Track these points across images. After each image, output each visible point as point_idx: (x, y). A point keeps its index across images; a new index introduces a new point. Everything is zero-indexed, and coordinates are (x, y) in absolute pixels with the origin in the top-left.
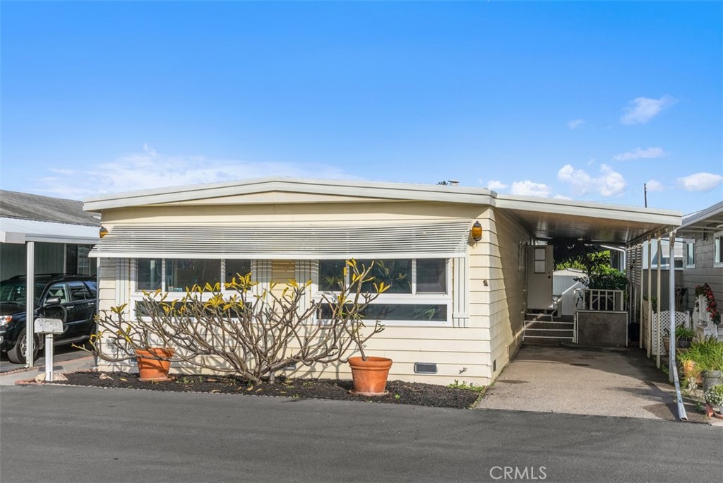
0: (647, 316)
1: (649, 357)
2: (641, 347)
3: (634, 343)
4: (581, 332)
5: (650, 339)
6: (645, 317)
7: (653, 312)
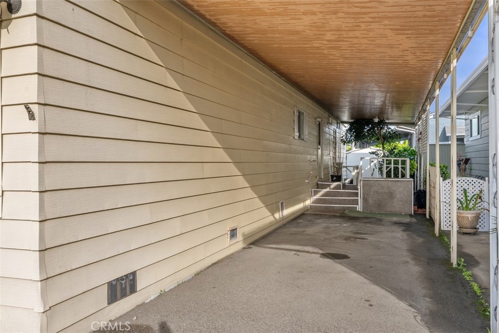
0: (435, 184)
1: (437, 235)
2: (428, 217)
3: (420, 211)
4: (365, 200)
5: (438, 212)
6: (432, 185)
7: (441, 178)
